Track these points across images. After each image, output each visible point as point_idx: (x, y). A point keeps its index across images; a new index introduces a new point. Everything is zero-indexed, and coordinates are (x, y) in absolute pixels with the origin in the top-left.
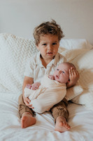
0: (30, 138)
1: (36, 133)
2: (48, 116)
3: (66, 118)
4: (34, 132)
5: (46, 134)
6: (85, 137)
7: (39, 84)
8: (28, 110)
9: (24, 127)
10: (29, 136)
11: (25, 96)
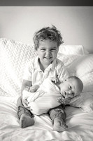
9: (23, 127)
10: (28, 134)
11: (24, 99)
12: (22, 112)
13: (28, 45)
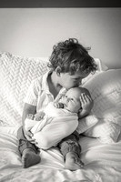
0: (34, 179)
1: (41, 173)
2: (55, 153)
3: (78, 154)
4: (38, 172)
5: (53, 174)
6: (101, 174)
7: (43, 114)
8: (30, 146)
10: (33, 176)
11: (26, 129)
12: (25, 146)
13: (30, 59)
